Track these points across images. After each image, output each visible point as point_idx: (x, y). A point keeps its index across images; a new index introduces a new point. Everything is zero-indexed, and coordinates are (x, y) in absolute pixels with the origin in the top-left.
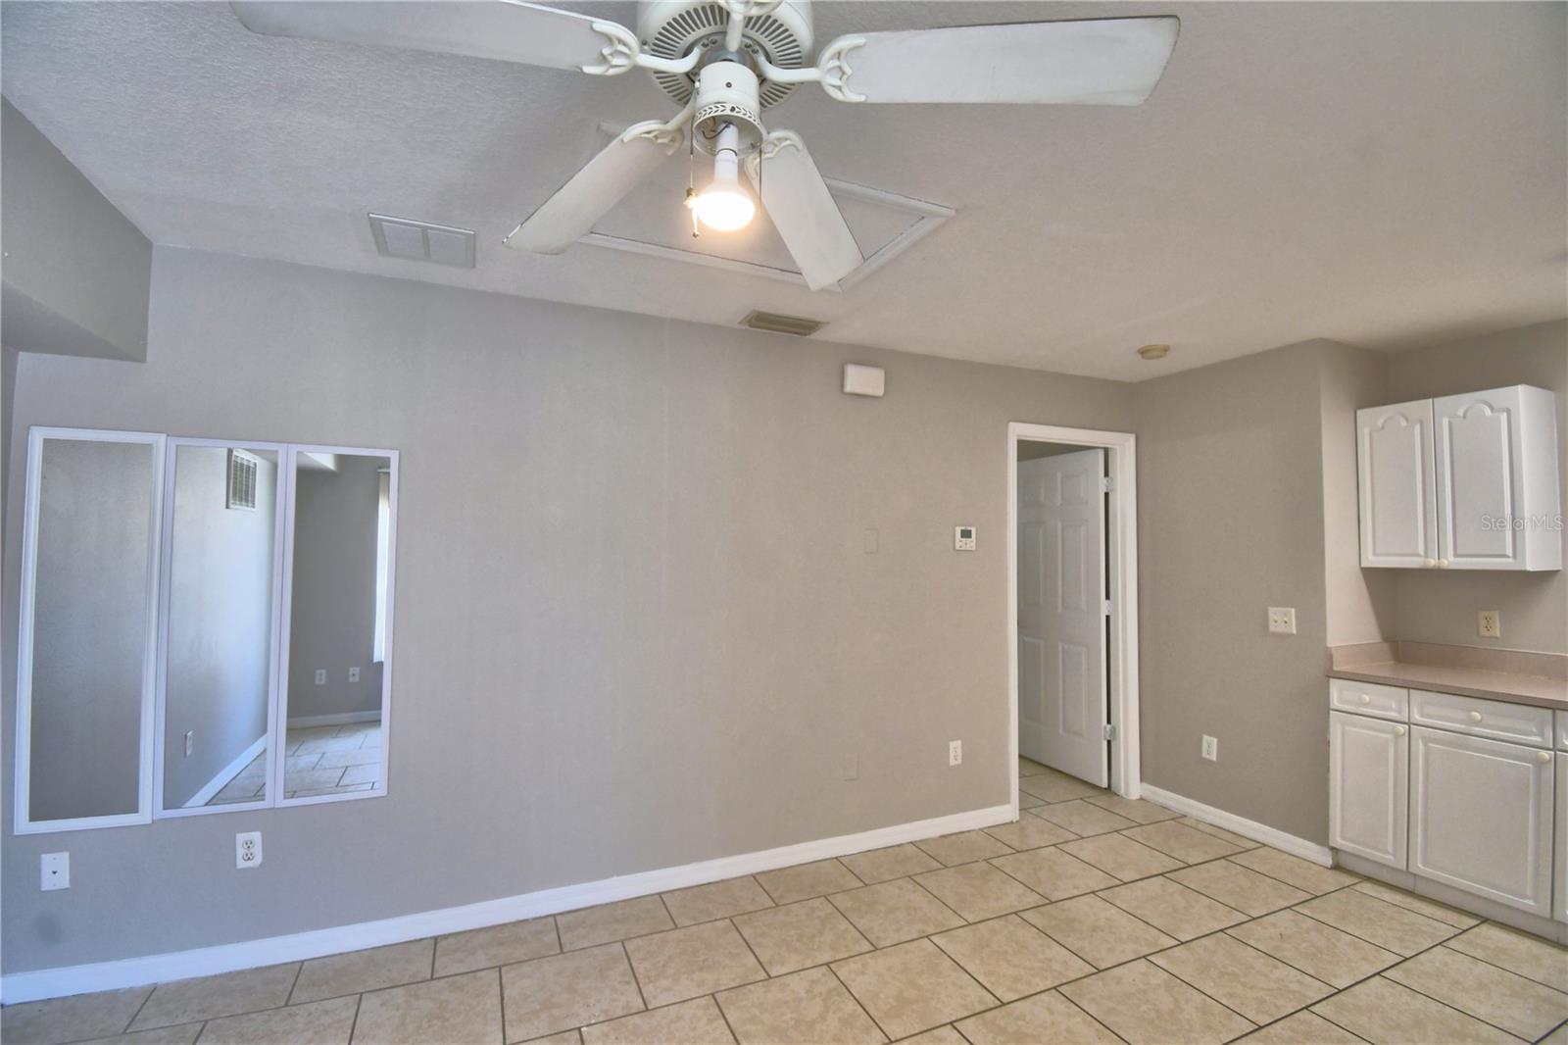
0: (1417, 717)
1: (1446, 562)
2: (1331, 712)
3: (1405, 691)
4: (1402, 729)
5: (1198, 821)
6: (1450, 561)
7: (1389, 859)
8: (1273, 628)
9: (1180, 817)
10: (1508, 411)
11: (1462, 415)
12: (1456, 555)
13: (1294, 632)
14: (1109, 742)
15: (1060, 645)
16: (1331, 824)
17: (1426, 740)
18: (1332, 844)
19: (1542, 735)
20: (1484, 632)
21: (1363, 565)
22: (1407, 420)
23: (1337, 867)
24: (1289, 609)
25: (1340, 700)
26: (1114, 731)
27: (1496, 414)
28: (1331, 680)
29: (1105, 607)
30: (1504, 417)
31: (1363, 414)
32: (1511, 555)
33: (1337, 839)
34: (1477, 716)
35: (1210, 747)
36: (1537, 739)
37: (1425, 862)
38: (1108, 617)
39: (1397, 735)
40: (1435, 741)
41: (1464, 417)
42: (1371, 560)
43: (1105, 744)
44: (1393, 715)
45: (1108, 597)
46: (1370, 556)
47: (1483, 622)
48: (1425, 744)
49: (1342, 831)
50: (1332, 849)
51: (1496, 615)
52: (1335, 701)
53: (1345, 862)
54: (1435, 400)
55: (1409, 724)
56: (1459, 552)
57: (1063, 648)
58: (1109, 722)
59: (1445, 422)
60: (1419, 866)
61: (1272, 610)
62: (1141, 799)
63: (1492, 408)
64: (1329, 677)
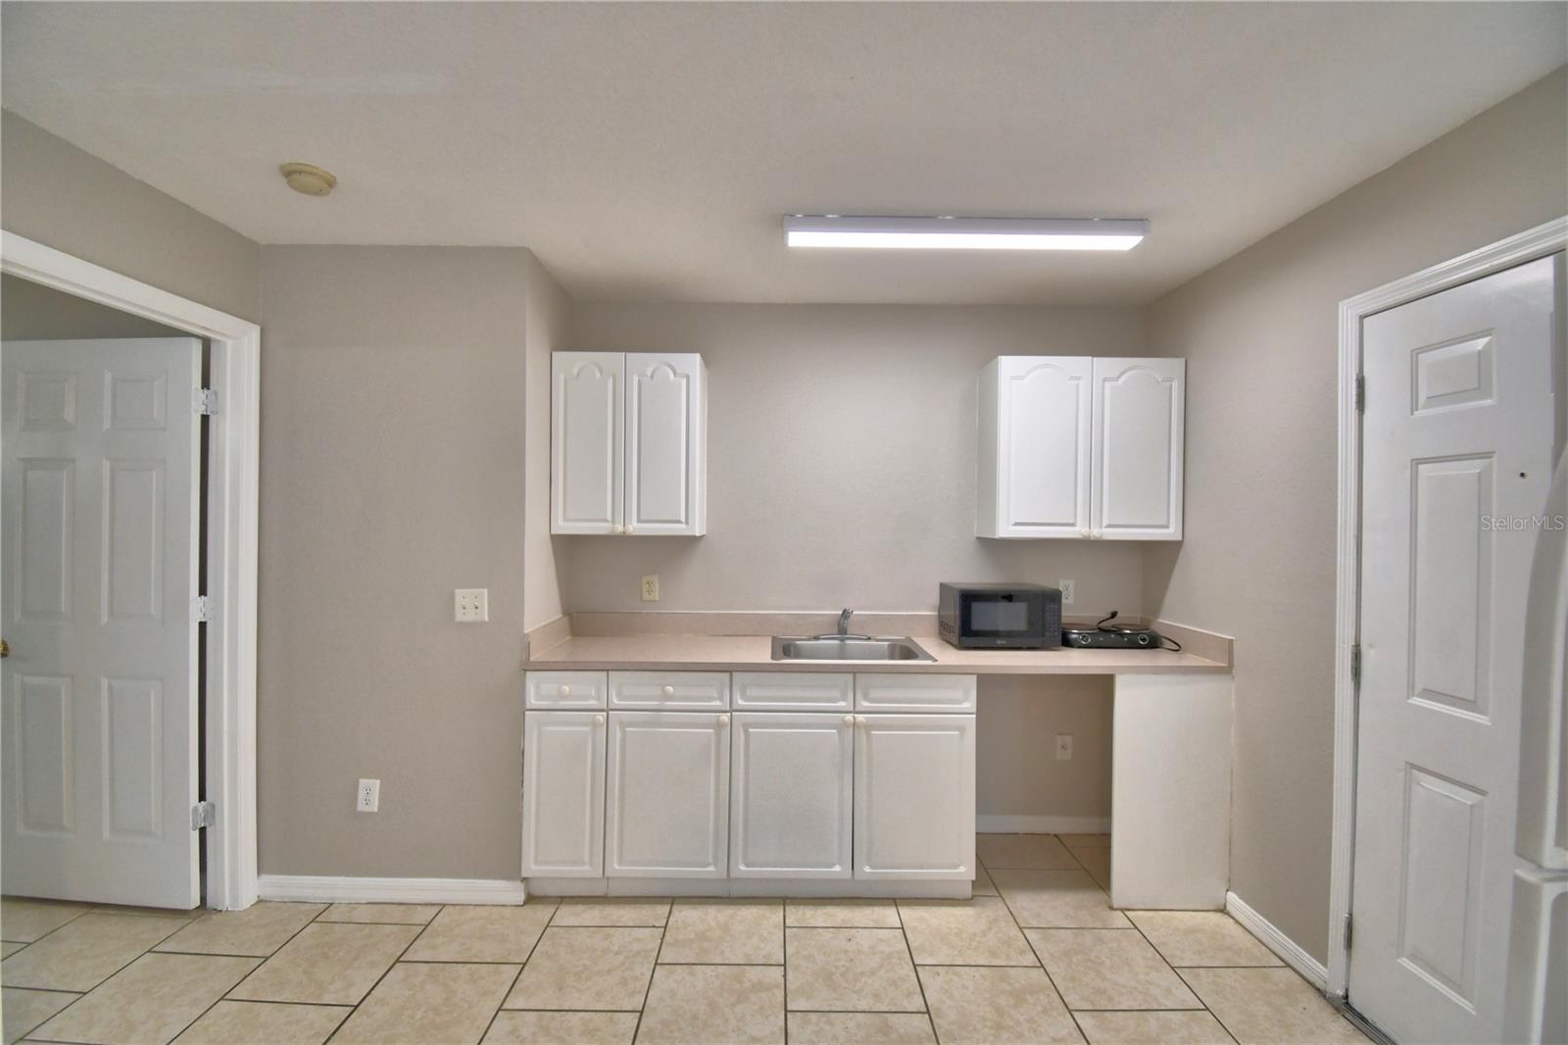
0: (616, 702)
1: (632, 528)
2: (527, 713)
3: (605, 673)
4: (601, 717)
5: (353, 905)
6: (635, 528)
7: (586, 870)
8: (460, 616)
9: (321, 912)
10: (688, 377)
11: (649, 374)
12: (639, 521)
13: (487, 619)
14: (203, 831)
15: (105, 682)
16: (524, 851)
17: (623, 725)
18: (524, 875)
19: (721, 699)
20: (646, 596)
21: (553, 532)
22: (601, 372)
23: (531, 899)
24: (481, 590)
25: (539, 697)
26: (211, 813)
27: (678, 379)
28: (528, 673)
29: (197, 608)
30: (684, 382)
31: (560, 357)
32: (684, 520)
33: (530, 867)
34: (670, 689)
35: (370, 794)
36: (717, 703)
37: (621, 861)
38: (203, 626)
39: (595, 725)
40: (631, 725)
41: (652, 377)
42: (563, 527)
43: (195, 836)
44: (592, 703)
45: (203, 591)
46: (561, 522)
47: (645, 587)
48: (623, 731)
49: (536, 856)
50: (524, 880)
51: (655, 579)
52: (532, 700)
53: (537, 891)
54: (628, 354)
55: (607, 710)
56: (643, 517)
57: (111, 689)
58: (202, 797)
59: (636, 379)
60: (616, 867)
61: (459, 593)
62: (260, 901)
63: (675, 373)
64: (525, 670)
